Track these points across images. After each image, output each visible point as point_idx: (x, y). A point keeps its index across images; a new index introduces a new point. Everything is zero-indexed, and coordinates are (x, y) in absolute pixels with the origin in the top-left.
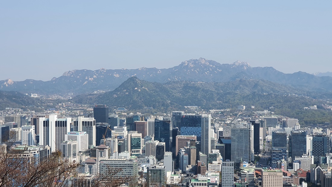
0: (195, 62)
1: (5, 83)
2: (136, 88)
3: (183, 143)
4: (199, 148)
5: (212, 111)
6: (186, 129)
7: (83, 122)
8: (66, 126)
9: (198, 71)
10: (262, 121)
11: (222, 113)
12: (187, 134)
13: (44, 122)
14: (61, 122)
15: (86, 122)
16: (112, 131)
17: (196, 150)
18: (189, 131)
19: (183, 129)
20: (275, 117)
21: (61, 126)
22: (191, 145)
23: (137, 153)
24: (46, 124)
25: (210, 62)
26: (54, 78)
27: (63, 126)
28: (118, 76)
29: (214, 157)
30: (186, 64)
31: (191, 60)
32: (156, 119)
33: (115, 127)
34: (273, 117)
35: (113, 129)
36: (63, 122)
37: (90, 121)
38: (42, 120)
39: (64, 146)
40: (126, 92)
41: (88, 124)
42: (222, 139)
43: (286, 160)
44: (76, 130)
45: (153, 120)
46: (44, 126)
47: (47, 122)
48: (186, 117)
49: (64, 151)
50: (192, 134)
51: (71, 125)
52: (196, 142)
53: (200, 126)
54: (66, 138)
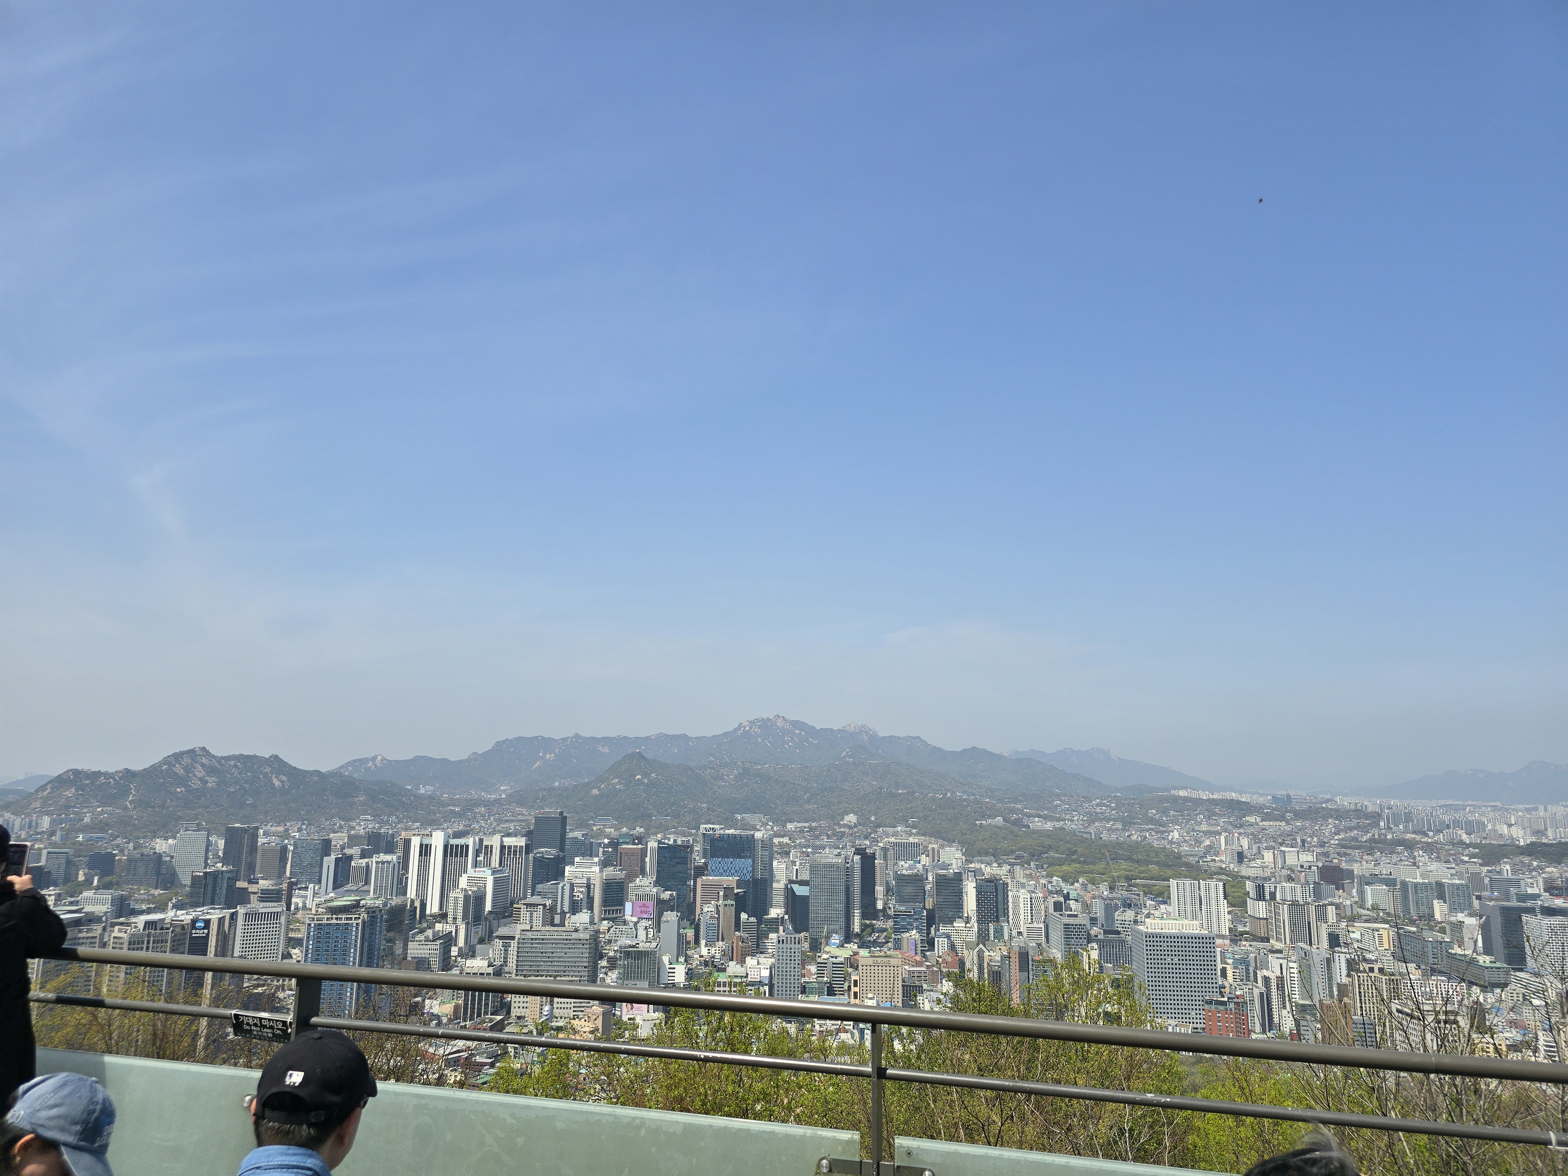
0: (766, 724)
1: (371, 763)
2: (639, 777)
3: (711, 891)
4: (741, 904)
5: (790, 826)
6: (720, 862)
7: (503, 847)
8: (467, 855)
9: (770, 742)
10: (885, 850)
11: (811, 829)
12: (721, 875)
13: (421, 846)
14: (457, 846)
15: (510, 847)
16: (567, 868)
17: (734, 908)
18: (725, 868)
19: (714, 863)
20: (916, 841)
21: (456, 856)
22: (726, 897)
23: (615, 916)
24: (425, 850)
25: (797, 724)
26: (473, 753)
27: (461, 856)
28: (607, 751)
29: (774, 925)
30: (748, 728)
31: (757, 719)
32: (660, 842)
33: (577, 859)
34: (911, 840)
35: (572, 863)
36: (462, 846)
37: (519, 844)
38: (416, 842)
39: (456, 899)
40: (620, 783)
41: (515, 851)
42: (796, 887)
43: (920, 931)
44: (488, 864)
45: (656, 845)
46: (420, 855)
47: (427, 845)
48: (722, 838)
49: (455, 909)
50: (733, 875)
51: (477, 853)
52: (736, 891)
53: (750, 857)
54: (463, 882)
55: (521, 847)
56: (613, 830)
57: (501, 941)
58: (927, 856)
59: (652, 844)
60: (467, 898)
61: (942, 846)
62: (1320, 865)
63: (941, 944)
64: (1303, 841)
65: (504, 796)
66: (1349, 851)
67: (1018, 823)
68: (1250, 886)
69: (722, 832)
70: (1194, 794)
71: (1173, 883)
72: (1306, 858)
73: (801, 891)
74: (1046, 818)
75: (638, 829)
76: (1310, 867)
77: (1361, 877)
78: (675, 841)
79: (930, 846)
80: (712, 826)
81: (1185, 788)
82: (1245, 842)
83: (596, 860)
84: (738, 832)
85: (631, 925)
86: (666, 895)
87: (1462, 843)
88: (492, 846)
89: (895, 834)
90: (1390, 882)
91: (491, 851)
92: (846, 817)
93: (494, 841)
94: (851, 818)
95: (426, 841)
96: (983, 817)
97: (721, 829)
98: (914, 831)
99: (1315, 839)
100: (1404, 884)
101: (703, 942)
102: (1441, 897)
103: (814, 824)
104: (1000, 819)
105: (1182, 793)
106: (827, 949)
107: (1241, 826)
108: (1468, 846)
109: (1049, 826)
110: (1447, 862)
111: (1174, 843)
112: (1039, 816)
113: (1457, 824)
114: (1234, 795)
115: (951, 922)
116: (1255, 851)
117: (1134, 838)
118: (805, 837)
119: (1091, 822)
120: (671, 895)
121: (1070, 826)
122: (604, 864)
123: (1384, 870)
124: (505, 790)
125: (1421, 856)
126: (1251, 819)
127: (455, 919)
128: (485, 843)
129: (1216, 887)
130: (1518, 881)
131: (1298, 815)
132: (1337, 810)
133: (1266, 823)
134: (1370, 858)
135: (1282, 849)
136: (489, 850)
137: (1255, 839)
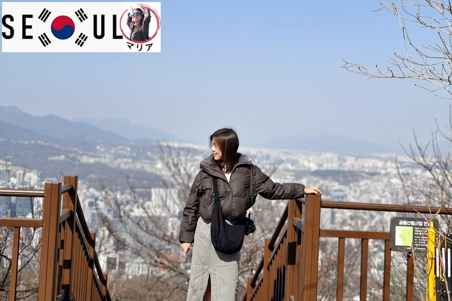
20: (9, 169)
58: (15, 177)
67: (73, 159)
70: (171, 145)
71: (153, 190)
74: (90, 156)
79: (18, 172)
81: (167, 141)
87: (289, 170)
96: (54, 155)
98: (9, 163)
105: (165, 144)
109: (92, 161)
111: (157, 170)
112: (86, 155)
113: (288, 161)
114: (191, 145)
117: (138, 167)
119: (115, 158)
121: (103, 161)
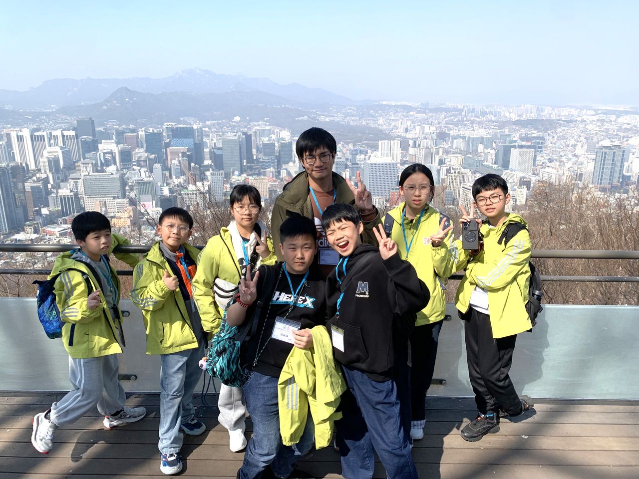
0: (190, 71)
3: (175, 154)
4: (191, 159)
5: (208, 123)
6: (177, 141)
7: (63, 136)
8: (44, 141)
9: (193, 81)
10: (255, 133)
11: (218, 124)
12: (179, 146)
13: (17, 136)
14: (38, 136)
15: (67, 136)
16: (99, 145)
17: (187, 161)
18: (181, 143)
20: (269, 128)
21: (38, 141)
22: (183, 156)
23: (128, 166)
24: (20, 139)
25: (207, 72)
26: (31, 88)
27: (41, 141)
28: (107, 86)
29: (207, 168)
30: (181, 74)
31: (185, 69)
32: (145, 132)
33: (103, 141)
34: (267, 128)
35: (101, 143)
36: (40, 136)
37: (72, 134)
38: (14, 135)
39: (44, 162)
40: (117, 103)
41: (70, 138)
42: (215, 150)
43: (274, 168)
44: (56, 144)
45: (143, 133)
46: (18, 141)
47: (20, 136)
48: (177, 129)
49: (45, 167)
50: (184, 146)
51: (49, 140)
52: (188, 153)
53: (192, 138)
54: (45, 153)
55: (73, 136)
56: (118, 127)
57: (73, 181)
58: (274, 135)
59: (141, 133)
60: (49, 161)
61: (281, 130)
62: (438, 132)
63: (283, 174)
64: (432, 122)
65: (54, 110)
66: (448, 125)
67: (314, 118)
68: (411, 142)
69: (177, 126)
70: (389, 103)
71: (380, 142)
72: (433, 129)
73: (218, 152)
75: (131, 126)
76: (434, 133)
77: (453, 136)
78: (153, 131)
79: (276, 130)
80: (170, 123)
81: (386, 100)
82: (408, 123)
83: (113, 141)
84: (184, 126)
85: (137, 171)
86: (152, 156)
87: (492, 121)
88: (57, 136)
89: (259, 125)
90: (464, 138)
91: (57, 138)
92: (235, 118)
93: (58, 133)
94: (237, 119)
95: (20, 134)
96: (300, 116)
97: (175, 125)
98: (267, 124)
99: (436, 121)
100: (469, 138)
101: (174, 177)
102: (482, 143)
103: (220, 122)
104: (306, 117)
105: (385, 103)
106: (233, 177)
107: (408, 116)
108: (494, 122)
109: (328, 120)
110: (486, 128)
111: (379, 125)
112: (323, 115)
113: (491, 113)
114: (406, 103)
115: (287, 163)
116: (412, 127)
117: (364, 123)
118: (215, 128)
119: (345, 117)
120: (155, 156)
121: (336, 119)
122: (118, 143)
123: (461, 133)
124: (54, 107)
125: (476, 127)
126: (412, 113)
127: (45, 171)
128: (53, 134)
129: (397, 143)
130: (510, 135)
131: (431, 111)
132: (446, 108)
133: (418, 115)
134: (457, 128)
135: (423, 125)
136: (56, 138)
137: (413, 122)
